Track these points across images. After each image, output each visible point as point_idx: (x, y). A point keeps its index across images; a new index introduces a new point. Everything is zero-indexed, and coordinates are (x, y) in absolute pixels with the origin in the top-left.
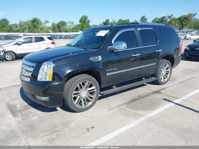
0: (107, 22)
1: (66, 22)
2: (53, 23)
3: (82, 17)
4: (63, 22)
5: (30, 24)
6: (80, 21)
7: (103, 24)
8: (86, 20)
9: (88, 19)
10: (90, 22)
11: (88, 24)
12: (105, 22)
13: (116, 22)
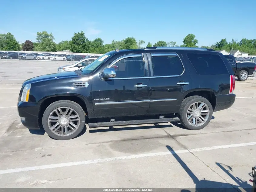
0: (222, 42)
1: (165, 42)
2: (149, 44)
3: (188, 36)
4: (162, 42)
5: (123, 45)
6: (184, 42)
7: (216, 45)
8: (193, 39)
9: (195, 39)
10: (197, 43)
11: (195, 45)
12: (219, 43)
13: (237, 43)
